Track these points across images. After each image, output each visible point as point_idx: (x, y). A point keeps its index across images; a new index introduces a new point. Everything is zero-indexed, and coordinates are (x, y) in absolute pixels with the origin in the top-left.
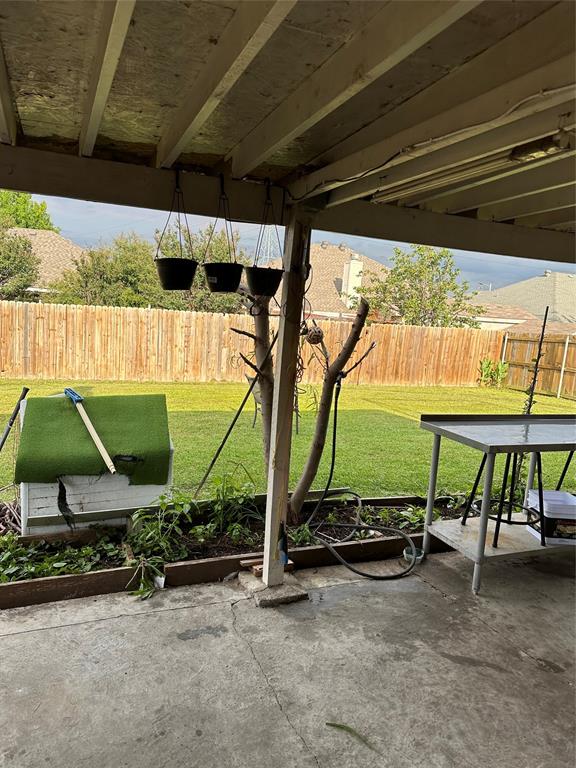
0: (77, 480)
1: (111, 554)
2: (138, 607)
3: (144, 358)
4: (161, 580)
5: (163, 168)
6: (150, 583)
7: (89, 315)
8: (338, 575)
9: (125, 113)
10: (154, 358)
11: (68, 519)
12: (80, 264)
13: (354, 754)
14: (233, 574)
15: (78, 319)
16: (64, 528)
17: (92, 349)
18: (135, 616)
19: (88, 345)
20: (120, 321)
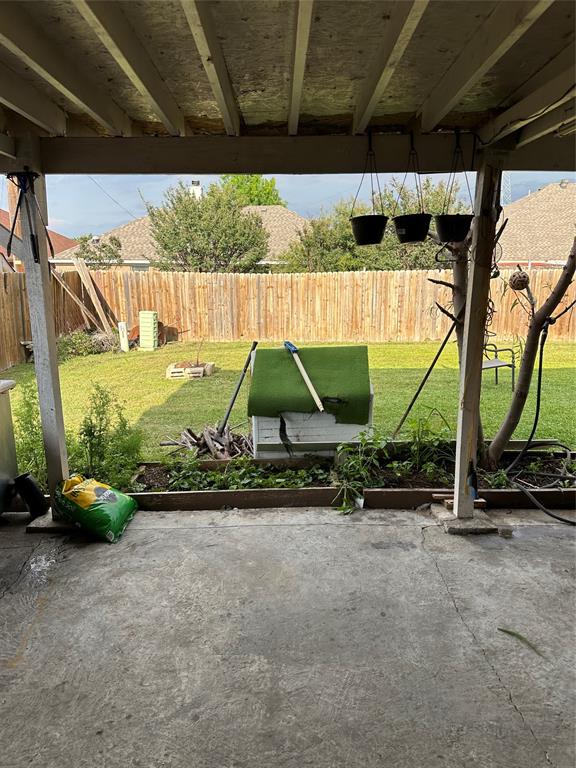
0: (294, 416)
1: (321, 477)
2: (341, 519)
3: (359, 320)
4: (361, 502)
5: (358, 135)
6: (352, 503)
7: (311, 282)
8: (533, 518)
9: (323, 92)
10: (368, 320)
11: (287, 447)
12: (304, 235)
13: (521, 655)
14: (426, 505)
15: (301, 286)
16: (285, 455)
17: (313, 314)
18: (338, 526)
19: (310, 309)
20: (337, 285)
